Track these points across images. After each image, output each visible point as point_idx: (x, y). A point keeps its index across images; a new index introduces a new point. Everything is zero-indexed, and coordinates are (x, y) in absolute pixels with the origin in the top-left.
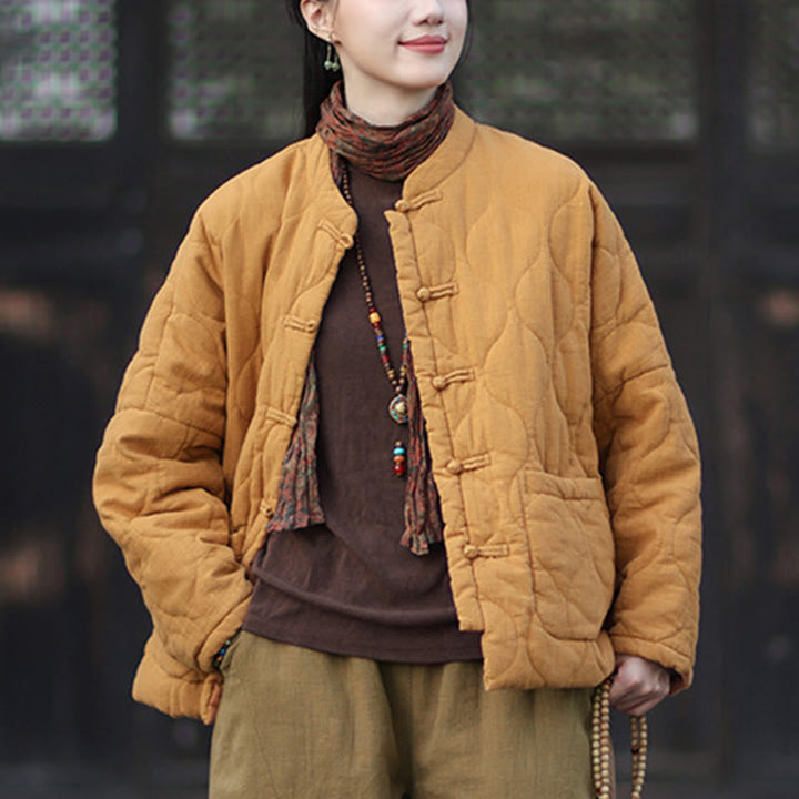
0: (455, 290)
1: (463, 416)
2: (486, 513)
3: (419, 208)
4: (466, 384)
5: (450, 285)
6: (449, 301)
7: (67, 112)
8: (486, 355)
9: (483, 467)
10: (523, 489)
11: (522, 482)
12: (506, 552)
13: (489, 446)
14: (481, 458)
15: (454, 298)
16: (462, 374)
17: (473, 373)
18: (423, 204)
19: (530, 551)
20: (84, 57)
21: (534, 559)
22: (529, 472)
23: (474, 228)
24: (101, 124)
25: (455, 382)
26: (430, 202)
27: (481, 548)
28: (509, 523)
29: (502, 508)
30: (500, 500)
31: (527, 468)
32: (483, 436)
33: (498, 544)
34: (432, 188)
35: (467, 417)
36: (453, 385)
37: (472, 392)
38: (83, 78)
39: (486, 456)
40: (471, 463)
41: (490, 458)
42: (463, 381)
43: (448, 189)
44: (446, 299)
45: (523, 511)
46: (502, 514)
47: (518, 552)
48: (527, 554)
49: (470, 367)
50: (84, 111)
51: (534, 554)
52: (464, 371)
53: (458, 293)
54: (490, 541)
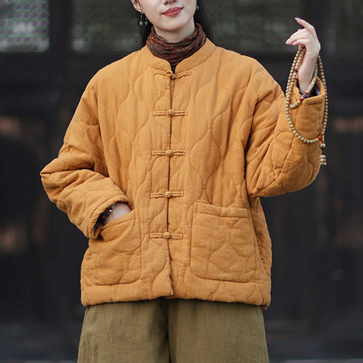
0: (186, 114)
1: (176, 172)
2: (176, 218)
3: (180, 78)
4: (180, 157)
5: (183, 111)
6: (182, 118)
7: (27, 39)
8: (193, 147)
9: (180, 196)
10: (194, 211)
11: (195, 208)
12: (181, 238)
13: (184, 188)
14: (180, 192)
15: (184, 117)
16: (180, 152)
17: (185, 152)
18: (182, 76)
19: (191, 238)
20: (35, 15)
21: (192, 242)
22: (199, 204)
23: (201, 89)
24: (42, 44)
25: (176, 155)
26: (185, 76)
27: (172, 234)
28: (185, 225)
29: (183, 218)
30: (183, 214)
31: (199, 202)
32: (183, 183)
33: (179, 233)
34: (188, 70)
35: (178, 172)
36: (175, 156)
37: (182, 161)
38: (35, 24)
39: (182, 192)
40: (175, 194)
41: (183, 193)
42: (180, 155)
43: (195, 72)
44: (181, 117)
45: (192, 220)
46: (183, 221)
47: (186, 238)
48: (189, 240)
49: (185, 149)
50: (35, 39)
51: (193, 240)
52: (181, 151)
53: (186, 115)
54: (176, 232)
